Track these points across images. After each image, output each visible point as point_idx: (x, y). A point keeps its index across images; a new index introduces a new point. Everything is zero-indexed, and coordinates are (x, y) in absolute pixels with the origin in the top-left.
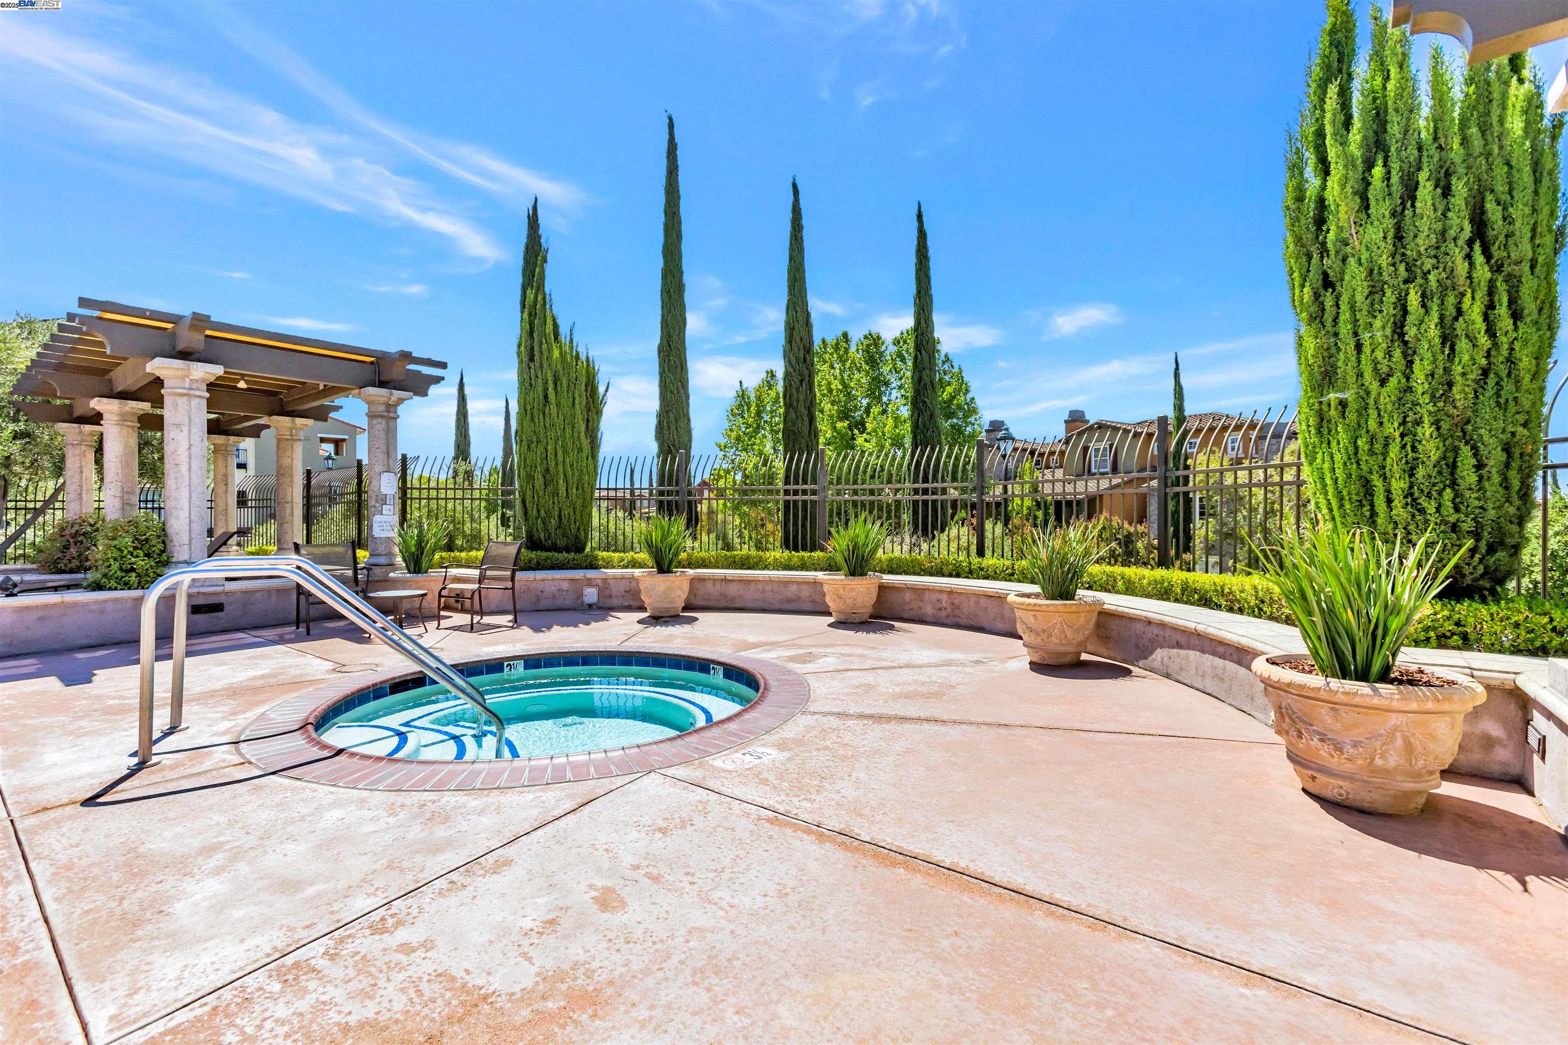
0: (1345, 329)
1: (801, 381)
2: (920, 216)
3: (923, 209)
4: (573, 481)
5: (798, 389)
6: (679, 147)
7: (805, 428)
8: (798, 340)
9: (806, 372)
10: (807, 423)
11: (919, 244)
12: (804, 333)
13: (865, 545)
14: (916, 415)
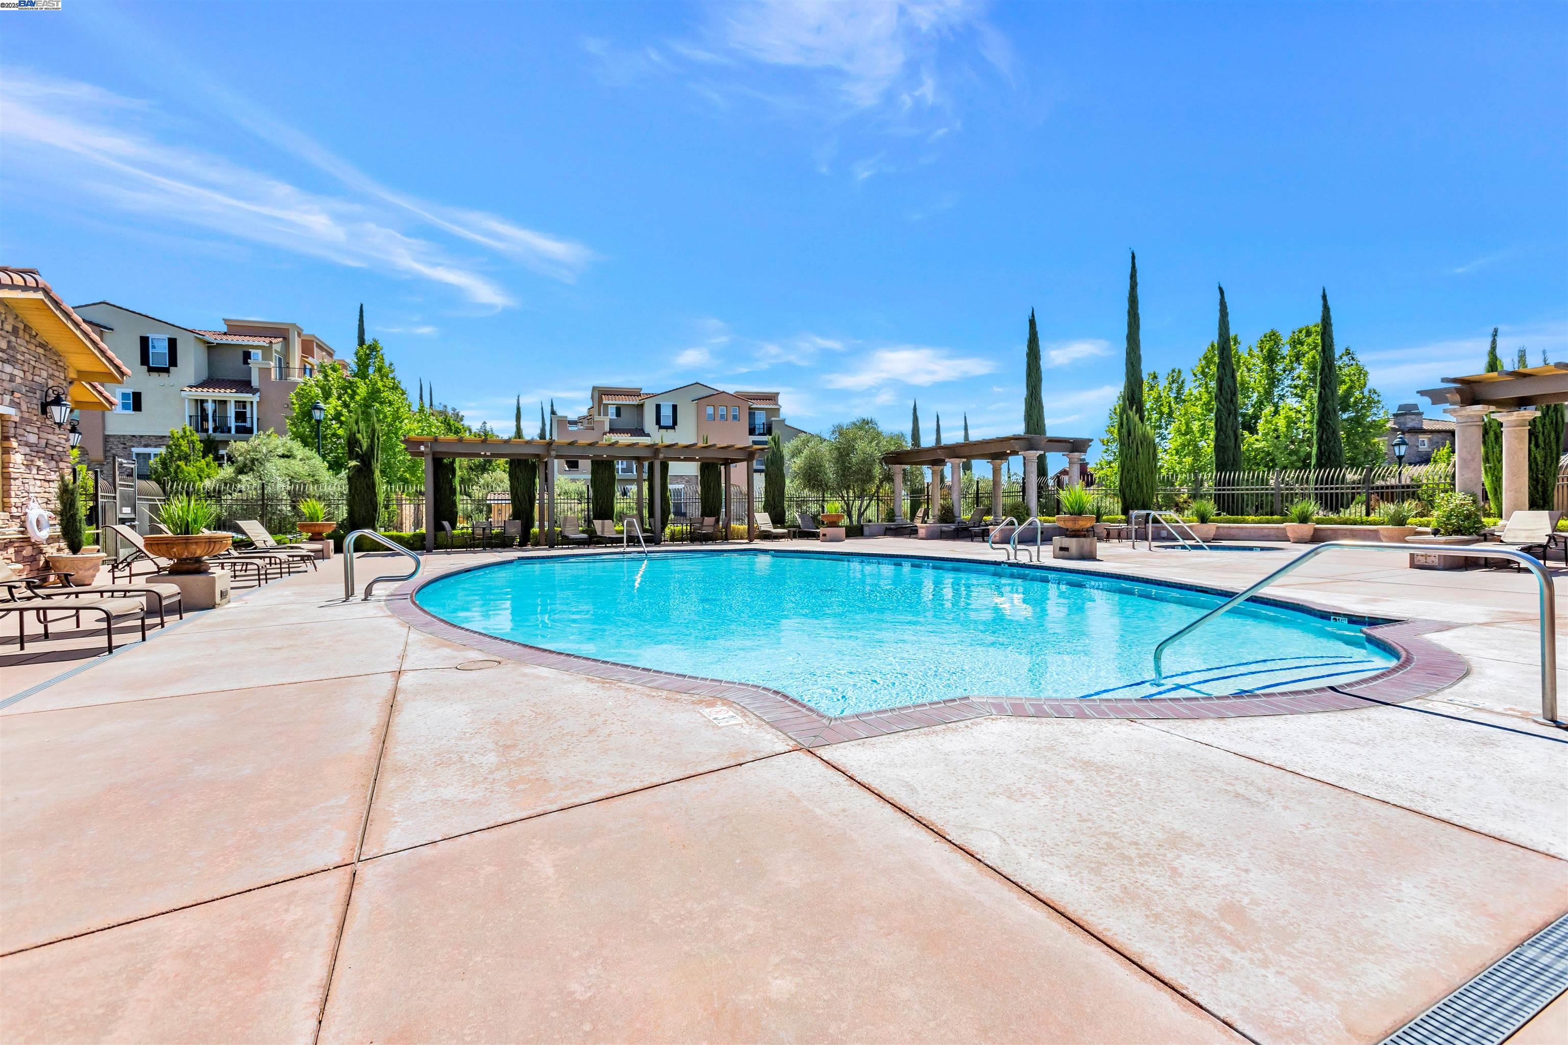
0: (1490, 447)
1: (1229, 415)
2: (1324, 297)
3: (1326, 292)
4: (1149, 486)
5: (1227, 420)
6: (1138, 271)
7: (1232, 444)
8: (1226, 387)
9: (1233, 408)
10: (1233, 441)
11: (1324, 315)
12: (1231, 383)
13: (1307, 511)
14: (1321, 431)
